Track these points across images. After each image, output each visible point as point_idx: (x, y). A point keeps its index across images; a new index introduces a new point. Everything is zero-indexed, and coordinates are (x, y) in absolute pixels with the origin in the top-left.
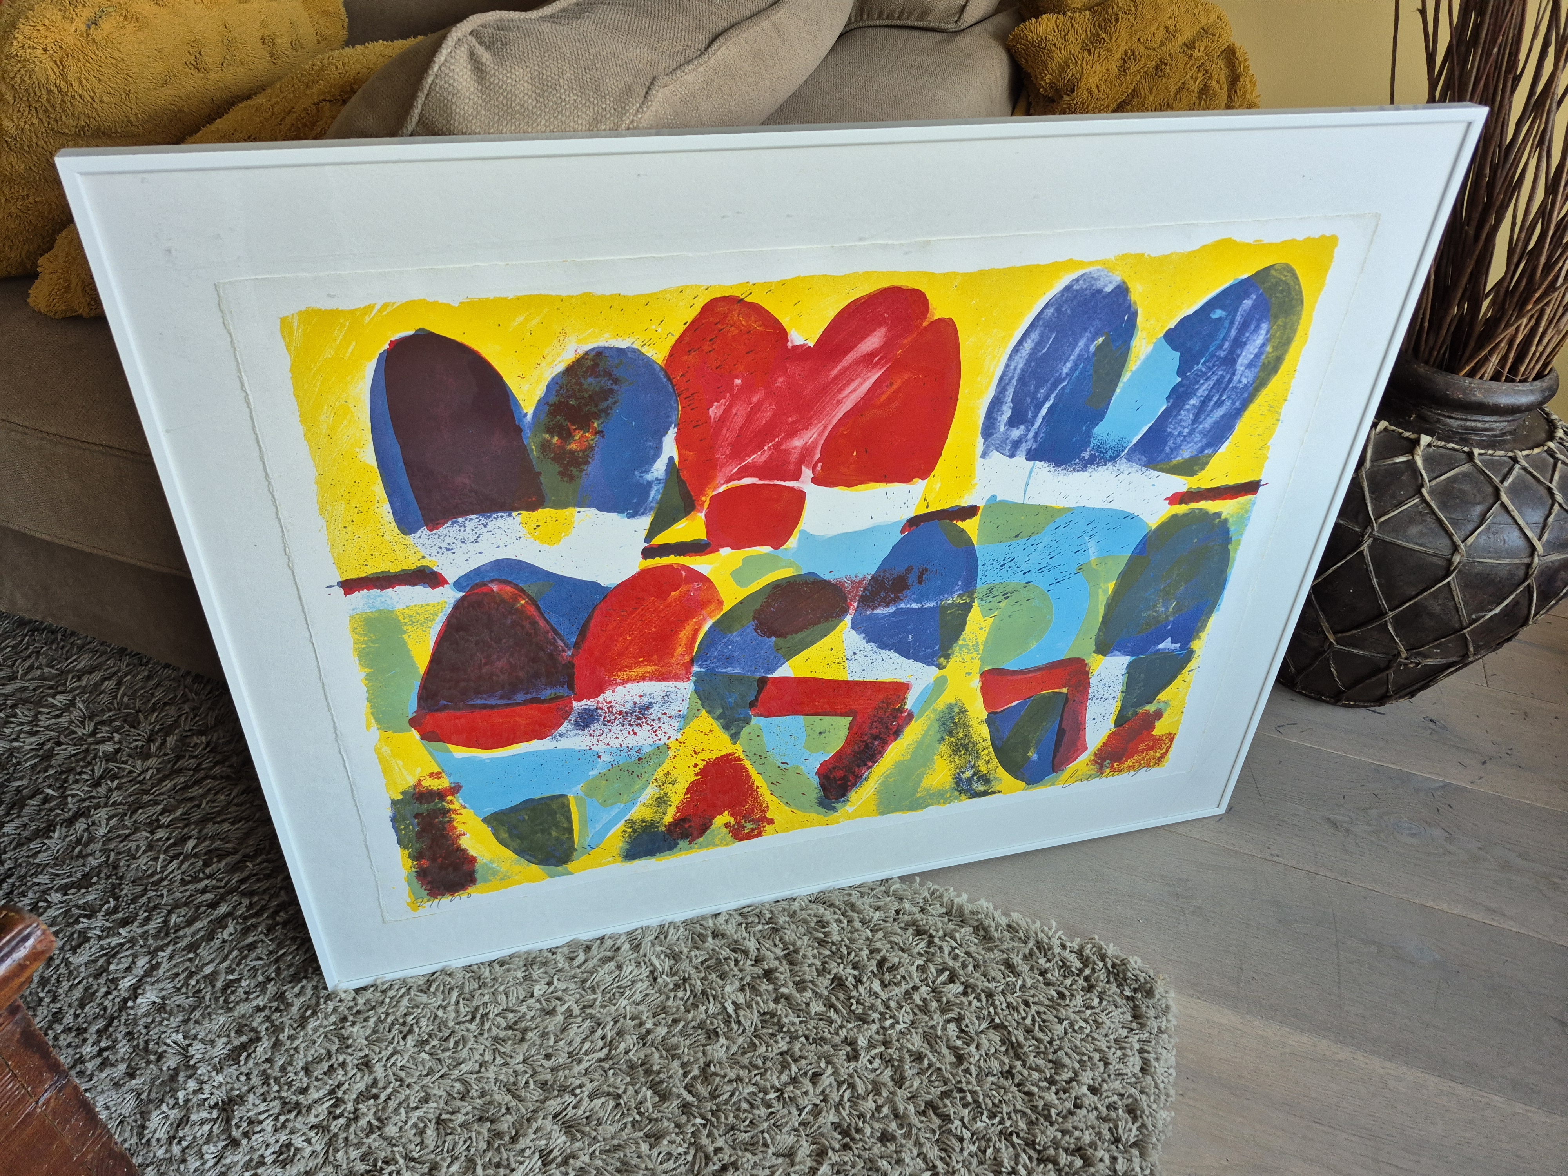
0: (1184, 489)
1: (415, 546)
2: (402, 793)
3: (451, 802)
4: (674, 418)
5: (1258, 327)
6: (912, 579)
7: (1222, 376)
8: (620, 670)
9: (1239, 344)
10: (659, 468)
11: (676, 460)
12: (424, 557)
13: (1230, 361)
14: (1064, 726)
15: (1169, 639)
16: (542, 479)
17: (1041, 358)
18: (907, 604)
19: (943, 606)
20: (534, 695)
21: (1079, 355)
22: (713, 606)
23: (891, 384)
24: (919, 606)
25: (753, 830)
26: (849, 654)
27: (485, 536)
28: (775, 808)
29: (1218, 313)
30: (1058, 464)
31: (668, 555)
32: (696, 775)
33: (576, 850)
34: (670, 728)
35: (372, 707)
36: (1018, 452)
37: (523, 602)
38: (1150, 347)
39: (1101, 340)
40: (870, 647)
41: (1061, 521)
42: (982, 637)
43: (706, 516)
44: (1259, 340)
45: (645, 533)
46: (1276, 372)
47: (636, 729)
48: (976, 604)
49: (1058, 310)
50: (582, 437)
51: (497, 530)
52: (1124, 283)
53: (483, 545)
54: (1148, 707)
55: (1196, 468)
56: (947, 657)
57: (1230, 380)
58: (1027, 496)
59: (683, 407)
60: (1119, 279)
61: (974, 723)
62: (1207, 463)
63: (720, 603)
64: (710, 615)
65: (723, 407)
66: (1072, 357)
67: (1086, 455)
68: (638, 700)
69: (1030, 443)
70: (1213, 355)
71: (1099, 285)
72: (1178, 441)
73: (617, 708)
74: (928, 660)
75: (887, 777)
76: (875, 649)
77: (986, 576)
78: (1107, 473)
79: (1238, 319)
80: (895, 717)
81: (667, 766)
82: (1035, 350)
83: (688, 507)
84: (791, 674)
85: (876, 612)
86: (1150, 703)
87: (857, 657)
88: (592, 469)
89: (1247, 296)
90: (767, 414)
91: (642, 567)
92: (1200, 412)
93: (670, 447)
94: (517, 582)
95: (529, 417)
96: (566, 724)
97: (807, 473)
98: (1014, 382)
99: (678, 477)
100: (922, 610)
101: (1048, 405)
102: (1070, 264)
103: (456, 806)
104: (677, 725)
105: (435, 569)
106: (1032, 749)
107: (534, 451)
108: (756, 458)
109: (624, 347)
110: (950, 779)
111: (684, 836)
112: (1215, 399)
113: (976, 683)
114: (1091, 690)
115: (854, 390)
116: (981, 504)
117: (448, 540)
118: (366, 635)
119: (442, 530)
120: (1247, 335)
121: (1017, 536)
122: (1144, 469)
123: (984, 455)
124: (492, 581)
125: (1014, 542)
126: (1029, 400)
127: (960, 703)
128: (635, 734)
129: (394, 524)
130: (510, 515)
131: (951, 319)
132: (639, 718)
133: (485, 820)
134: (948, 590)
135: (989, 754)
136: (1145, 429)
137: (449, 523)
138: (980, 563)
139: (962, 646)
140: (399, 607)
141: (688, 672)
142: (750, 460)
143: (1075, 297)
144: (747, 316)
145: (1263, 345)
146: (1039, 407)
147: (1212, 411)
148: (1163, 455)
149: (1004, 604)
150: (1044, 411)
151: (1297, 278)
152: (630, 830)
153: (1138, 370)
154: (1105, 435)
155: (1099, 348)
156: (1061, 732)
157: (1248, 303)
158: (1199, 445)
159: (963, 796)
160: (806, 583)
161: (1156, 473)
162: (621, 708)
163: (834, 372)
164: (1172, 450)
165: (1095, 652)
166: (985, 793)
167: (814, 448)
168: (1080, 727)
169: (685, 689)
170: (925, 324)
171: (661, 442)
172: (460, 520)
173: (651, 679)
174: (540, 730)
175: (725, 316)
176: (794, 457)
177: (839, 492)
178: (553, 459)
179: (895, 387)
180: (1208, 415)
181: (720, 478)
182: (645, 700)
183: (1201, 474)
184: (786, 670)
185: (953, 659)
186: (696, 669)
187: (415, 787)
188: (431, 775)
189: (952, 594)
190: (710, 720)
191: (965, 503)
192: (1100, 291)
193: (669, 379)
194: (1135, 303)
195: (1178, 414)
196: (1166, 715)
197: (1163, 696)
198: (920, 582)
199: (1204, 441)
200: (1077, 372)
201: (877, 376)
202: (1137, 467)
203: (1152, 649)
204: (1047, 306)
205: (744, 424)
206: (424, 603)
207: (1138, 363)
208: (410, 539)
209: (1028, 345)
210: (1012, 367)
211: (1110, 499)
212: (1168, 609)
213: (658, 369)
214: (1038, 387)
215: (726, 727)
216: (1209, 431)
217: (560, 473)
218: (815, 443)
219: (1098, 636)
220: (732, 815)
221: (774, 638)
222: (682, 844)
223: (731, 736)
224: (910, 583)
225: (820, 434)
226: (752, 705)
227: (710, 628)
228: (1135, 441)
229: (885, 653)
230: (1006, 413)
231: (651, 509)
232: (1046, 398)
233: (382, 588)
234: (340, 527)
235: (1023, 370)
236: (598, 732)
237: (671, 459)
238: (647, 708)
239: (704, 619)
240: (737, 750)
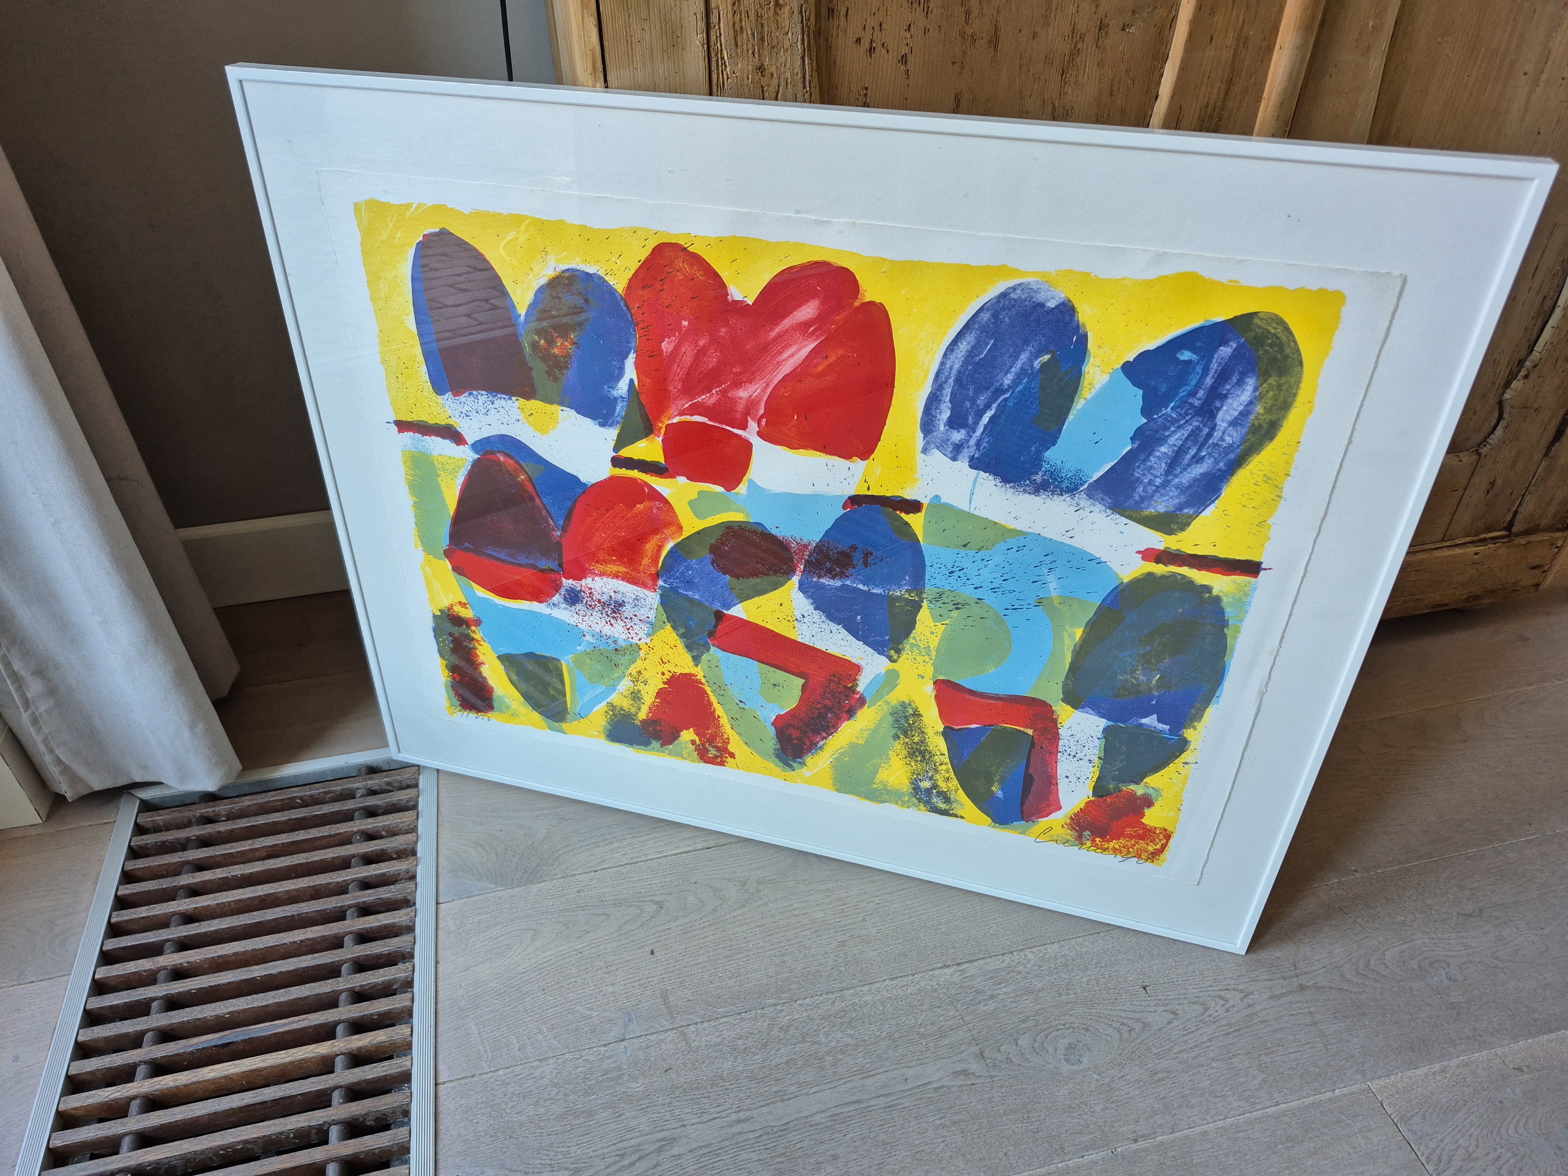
0: (1161, 547)
1: (444, 406)
2: (440, 610)
3: (474, 632)
4: (633, 344)
5: (1240, 383)
6: (858, 557)
7: (1198, 428)
8: (597, 562)
9: (1216, 396)
10: (622, 388)
11: (636, 383)
12: (450, 417)
13: (1208, 412)
14: (1031, 771)
15: (1155, 716)
16: (533, 373)
17: (978, 363)
18: (853, 582)
19: (891, 597)
20: (533, 562)
21: (1022, 369)
22: (674, 528)
23: (827, 357)
24: (865, 588)
25: (716, 757)
26: (799, 616)
27: (493, 411)
28: (736, 744)
29: (1186, 355)
30: (1006, 480)
31: (633, 469)
32: (665, 683)
33: (568, 713)
34: (641, 630)
35: (418, 531)
36: (960, 457)
37: (522, 477)
38: (1106, 378)
39: (1047, 357)
40: (818, 616)
41: (1012, 542)
42: (934, 642)
43: (663, 441)
44: (1246, 395)
45: (613, 443)
46: (1272, 439)
47: (613, 621)
48: (925, 604)
49: (995, 316)
50: (562, 344)
51: (501, 409)
52: (1069, 301)
53: (491, 419)
54: (1133, 787)
55: (1174, 526)
56: (898, 651)
57: (1209, 435)
58: (973, 506)
59: (640, 337)
60: (1063, 295)
61: (930, 732)
62: (1188, 524)
63: (680, 528)
64: (672, 536)
65: (673, 344)
66: (1013, 370)
67: (1038, 478)
68: (613, 594)
69: (972, 450)
70: (1183, 402)
71: (1040, 298)
72: (1150, 489)
73: (596, 596)
74: (880, 647)
75: (841, 754)
76: (824, 618)
77: (933, 579)
78: (1064, 505)
79: (1214, 366)
80: (847, 697)
81: (638, 665)
82: (971, 354)
83: (648, 430)
84: (744, 616)
85: (822, 580)
86: (1137, 783)
87: (806, 620)
88: (571, 374)
89: (1225, 342)
90: (713, 359)
91: (612, 474)
92: (1174, 463)
93: (630, 372)
94: (517, 458)
95: (522, 318)
96: (557, 596)
97: (753, 426)
98: (951, 381)
99: (638, 399)
100: (868, 594)
101: (989, 414)
102: (1003, 270)
103: (477, 636)
104: (646, 630)
105: (459, 430)
106: (996, 784)
107: (528, 350)
108: (707, 399)
109: (591, 273)
110: (907, 782)
111: (657, 737)
112: (1192, 452)
113: (929, 689)
114: (1061, 743)
115: (792, 355)
116: (925, 502)
117: (466, 408)
118: (413, 470)
119: (462, 398)
120: (1228, 387)
121: (965, 546)
122: (1109, 512)
123: (925, 451)
124: (500, 452)
125: (963, 552)
126: (968, 404)
127: (913, 705)
128: (612, 625)
129: (429, 384)
130: (510, 399)
131: (881, 304)
132: (614, 612)
133: (499, 657)
134: (894, 580)
135: (947, 771)
136: (1107, 467)
137: (467, 394)
138: (928, 563)
139: (912, 645)
140: (435, 453)
141: (655, 584)
142: (700, 399)
143: (1013, 306)
144: (691, 265)
145: (1251, 403)
146: (980, 414)
147: (1189, 465)
148: (1131, 502)
149: (955, 613)
150: (985, 419)
151: (1291, 334)
152: (611, 713)
153: (1093, 398)
154: (1059, 463)
155: (1044, 366)
156: (1028, 780)
157: (1225, 351)
158: (1177, 501)
159: (922, 806)
160: (755, 532)
161: (1125, 520)
162: (599, 597)
163: (773, 334)
164: (1143, 499)
165: (1063, 700)
166: (945, 813)
167: (759, 402)
168: (1051, 781)
169: (652, 598)
170: (857, 304)
171: (623, 364)
172: (475, 393)
173: (623, 579)
174: (539, 596)
175: (673, 261)
176: (741, 407)
177: (781, 451)
178: (541, 358)
179: (830, 361)
180: (1185, 469)
181: (673, 409)
182: (619, 597)
183: (1181, 535)
184: (738, 611)
185: (904, 656)
186: (660, 583)
187: (449, 609)
188: (460, 603)
189: (900, 586)
190: (674, 635)
191: (909, 494)
192: (1042, 305)
193: (628, 308)
194: (1084, 325)
195: (1147, 459)
196: (1157, 804)
197: (1153, 781)
198: (866, 564)
199: (1183, 498)
200: (1021, 387)
201: (813, 346)
202: (1099, 507)
203: (1134, 721)
204: (981, 310)
205: (692, 365)
206: (452, 456)
207: (1093, 391)
208: (440, 399)
209: (964, 347)
210: (948, 366)
211: (1070, 534)
212: (1150, 680)
213: (619, 298)
214: (978, 391)
215: (689, 647)
216: (1188, 488)
217: (547, 372)
218: (759, 398)
219: (1065, 685)
220: (697, 734)
221: (728, 577)
222: (655, 744)
223: (693, 657)
224: (855, 562)
225: (764, 390)
226: (711, 634)
227: (672, 548)
228: (1096, 476)
229: (834, 626)
230: (945, 413)
231: (617, 423)
232: (987, 407)
233: (424, 434)
234: (394, 377)
235: (959, 372)
236: (582, 613)
237: (631, 381)
238: (621, 605)
239: (666, 539)
240: (699, 672)
